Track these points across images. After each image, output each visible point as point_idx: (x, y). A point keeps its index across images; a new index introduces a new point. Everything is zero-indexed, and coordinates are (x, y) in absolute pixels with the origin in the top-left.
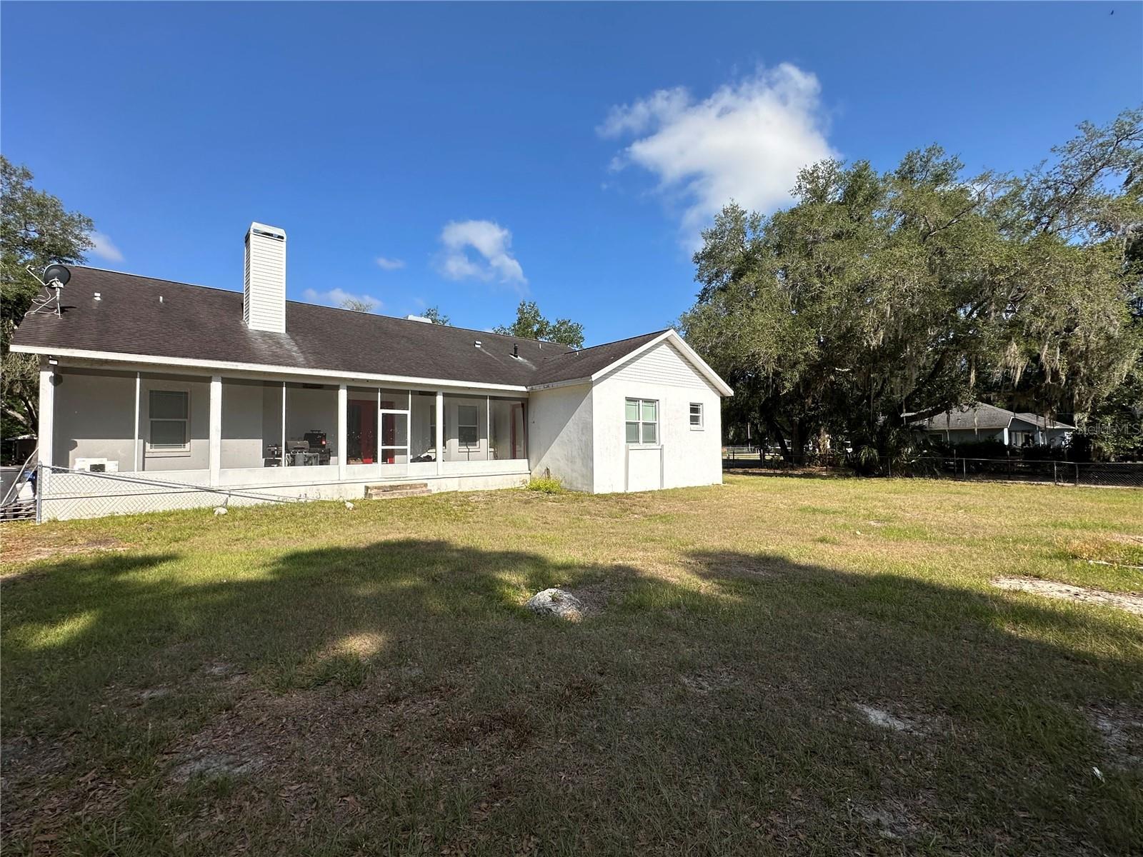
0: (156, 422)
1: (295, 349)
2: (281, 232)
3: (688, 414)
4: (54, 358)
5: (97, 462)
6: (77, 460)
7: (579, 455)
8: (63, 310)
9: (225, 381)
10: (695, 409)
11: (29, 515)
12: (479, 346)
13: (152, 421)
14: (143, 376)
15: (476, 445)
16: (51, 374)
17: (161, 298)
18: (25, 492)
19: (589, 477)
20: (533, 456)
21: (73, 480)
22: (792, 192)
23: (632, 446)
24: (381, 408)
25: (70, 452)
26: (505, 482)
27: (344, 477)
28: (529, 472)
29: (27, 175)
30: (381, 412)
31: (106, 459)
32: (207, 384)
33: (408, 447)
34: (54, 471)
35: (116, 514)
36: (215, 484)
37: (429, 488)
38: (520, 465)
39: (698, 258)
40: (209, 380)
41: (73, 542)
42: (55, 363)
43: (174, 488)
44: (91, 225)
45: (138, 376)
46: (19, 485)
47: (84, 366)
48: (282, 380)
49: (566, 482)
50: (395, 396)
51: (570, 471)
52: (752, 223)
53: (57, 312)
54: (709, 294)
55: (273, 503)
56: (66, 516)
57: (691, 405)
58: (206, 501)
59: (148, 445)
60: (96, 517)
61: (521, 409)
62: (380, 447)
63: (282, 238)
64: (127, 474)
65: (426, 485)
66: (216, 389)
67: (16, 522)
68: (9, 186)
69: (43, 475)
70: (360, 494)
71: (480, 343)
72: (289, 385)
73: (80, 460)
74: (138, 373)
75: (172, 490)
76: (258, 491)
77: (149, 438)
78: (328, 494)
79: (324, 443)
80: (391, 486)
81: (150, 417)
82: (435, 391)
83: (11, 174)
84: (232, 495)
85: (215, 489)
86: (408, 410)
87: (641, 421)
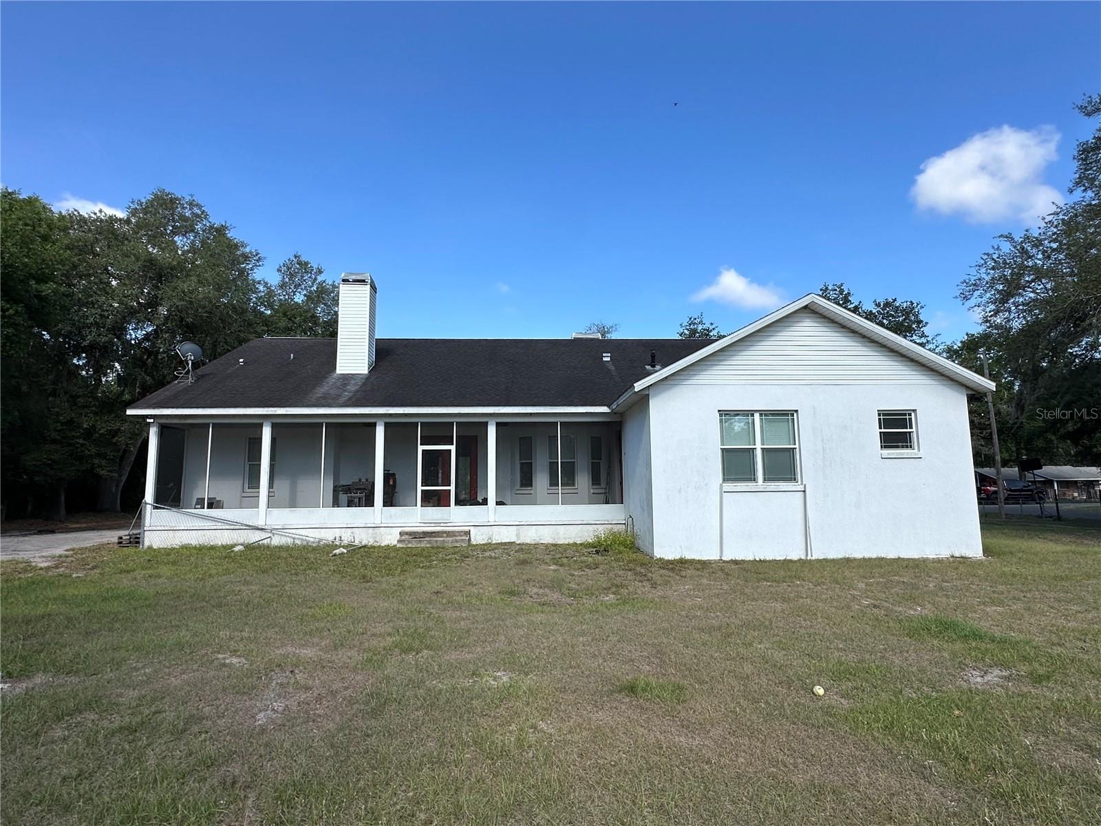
0: (253, 464)
3: (874, 430)
4: (164, 417)
7: (646, 499)
9: (274, 426)
12: (608, 359)
13: (250, 465)
15: (572, 485)
16: (159, 430)
17: (292, 355)
19: (652, 532)
20: (626, 500)
24: (421, 445)
27: (379, 520)
28: (623, 522)
30: (421, 448)
33: (452, 487)
34: (156, 508)
36: (260, 523)
37: (470, 536)
38: (610, 512)
40: (262, 426)
42: (152, 421)
45: (211, 427)
47: (175, 421)
48: (323, 421)
50: (436, 431)
51: (642, 522)
57: (882, 414)
59: (246, 486)
62: (420, 488)
65: (467, 533)
66: (266, 433)
69: (147, 511)
70: (393, 539)
71: (609, 354)
74: (211, 425)
75: (227, 527)
76: (297, 531)
77: (247, 479)
78: (363, 538)
80: (424, 533)
81: (249, 461)
82: (485, 420)
84: (277, 534)
85: (260, 527)
86: (453, 444)
87: (759, 446)
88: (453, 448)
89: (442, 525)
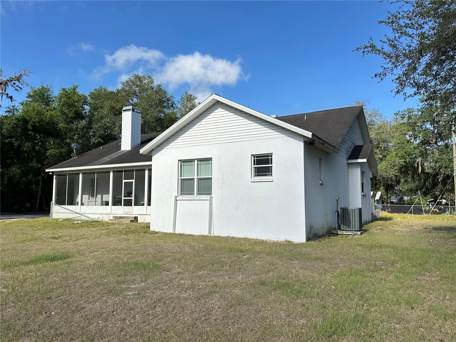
3: (249, 167)
13: (92, 189)
24: (124, 180)
27: (110, 211)
33: (133, 198)
53: (75, 157)
57: (256, 157)
59: (91, 197)
62: (123, 198)
72: (96, 174)
82: (144, 168)
87: (196, 177)
88: (133, 181)
89: (129, 214)
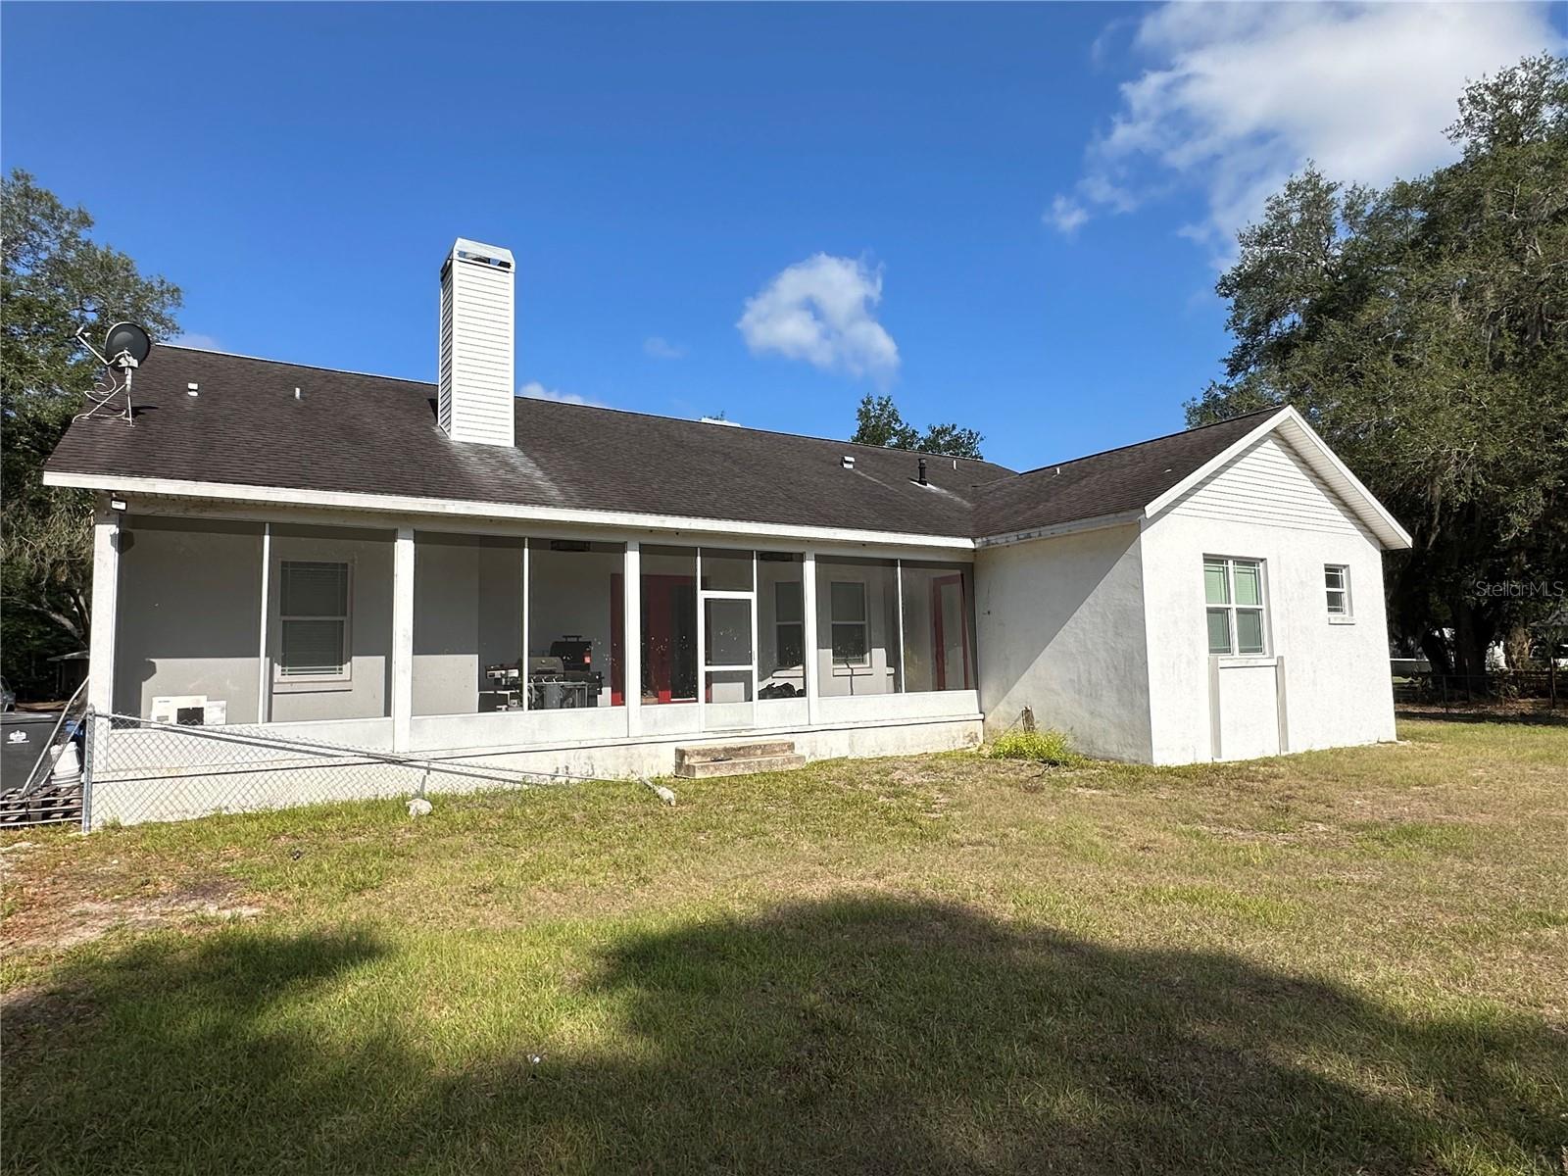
0: (291, 622)
1: (539, 474)
2: (505, 255)
3: (1322, 589)
4: (120, 496)
5: (188, 702)
6: (155, 700)
7: (1110, 682)
8: (136, 411)
9: (420, 539)
10: (1333, 576)
11: (67, 814)
12: (851, 466)
13: (285, 622)
14: (277, 530)
15: (863, 661)
16: (114, 529)
17: (298, 390)
18: (65, 762)
19: (1141, 729)
20: (990, 687)
21: (149, 741)
22: (1451, 133)
23: (1224, 660)
25: (144, 684)
26: (937, 738)
27: (637, 730)
28: (981, 716)
29: (85, 221)
30: (702, 595)
31: (205, 697)
32: (391, 543)
33: (754, 668)
34: (116, 724)
35: (225, 812)
36: (402, 747)
37: (798, 751)
38: (960, 702)
39: (1226, 287)
40: (391, 537)
41: (150, 889)
42: (122, 506)
43: (328, 756)
44: (179, 298)
45: (267, 531)
46: (55, 750)
47: (171, 512)
48: (523, 534)
49: (1075, 739)
50: (727, 562)
51: (1087, 715)
52: (1350, 207)
53: (127, 416)
54: (1251, 356)
55: (508, 786)
56: (136, 815)
57: (1326, 570)
58: (389, 783)
59: (278, 668)
60: (189, 818)
61: (957, 587)
62: (702, 669)
63: (508, 265)
64: (245, 729)
65: (791, 746)
66: (404, 552)
67: (45, 829)
68: (59, 241)
69: (97, 733)
70: (666, 765)
71: (852, 459)
72: (534, 544)
73: (161, 704)
74: (267, 525)
75: (324, 761)
76: (481, 761)
77: (280, 654)
78: (609, 767)
79: (587, 660)
80: (726, 750)
81: (283, 613)
82: (801, 551)
83: (61, 221)
84: (434, 770)
85: (402, 757)
86: (753, 590)
87: (1233, 605)
88: (752, 596)
